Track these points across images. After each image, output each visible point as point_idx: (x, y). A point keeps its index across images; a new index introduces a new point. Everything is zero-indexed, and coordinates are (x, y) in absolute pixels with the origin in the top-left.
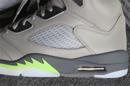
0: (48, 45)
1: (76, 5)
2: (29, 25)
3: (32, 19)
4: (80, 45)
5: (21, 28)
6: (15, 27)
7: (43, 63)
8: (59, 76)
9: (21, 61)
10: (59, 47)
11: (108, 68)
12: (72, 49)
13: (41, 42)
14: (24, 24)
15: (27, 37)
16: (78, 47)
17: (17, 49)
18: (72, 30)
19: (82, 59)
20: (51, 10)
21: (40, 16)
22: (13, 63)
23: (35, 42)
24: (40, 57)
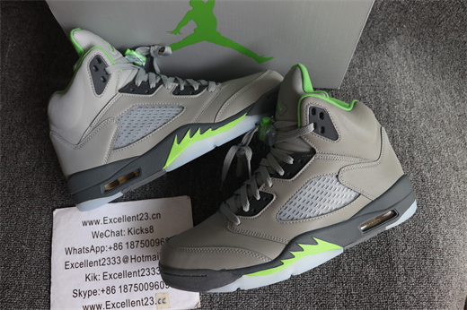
0: (297, 217)
1: (329, 141)
2: (267, 198)
3: (267, 185)
4: (354, 195)
5: (257, 207)
6: (247, 209)
7: (317, 244)
8: (342, 251)
9: (286, 253)
10: (328, 210)
11: (397, 209)
12: (345, 206)
13: (287, 216)
14: (258, 198)
15: (274, 215)
16: (352, 198)
17: (269, 240)
18: (335, 180)
19: (363, 213)
20: (291, 161)
21: (278, 176)
22: (276, 262)
23: (290, 218)
24: (309, 237)
